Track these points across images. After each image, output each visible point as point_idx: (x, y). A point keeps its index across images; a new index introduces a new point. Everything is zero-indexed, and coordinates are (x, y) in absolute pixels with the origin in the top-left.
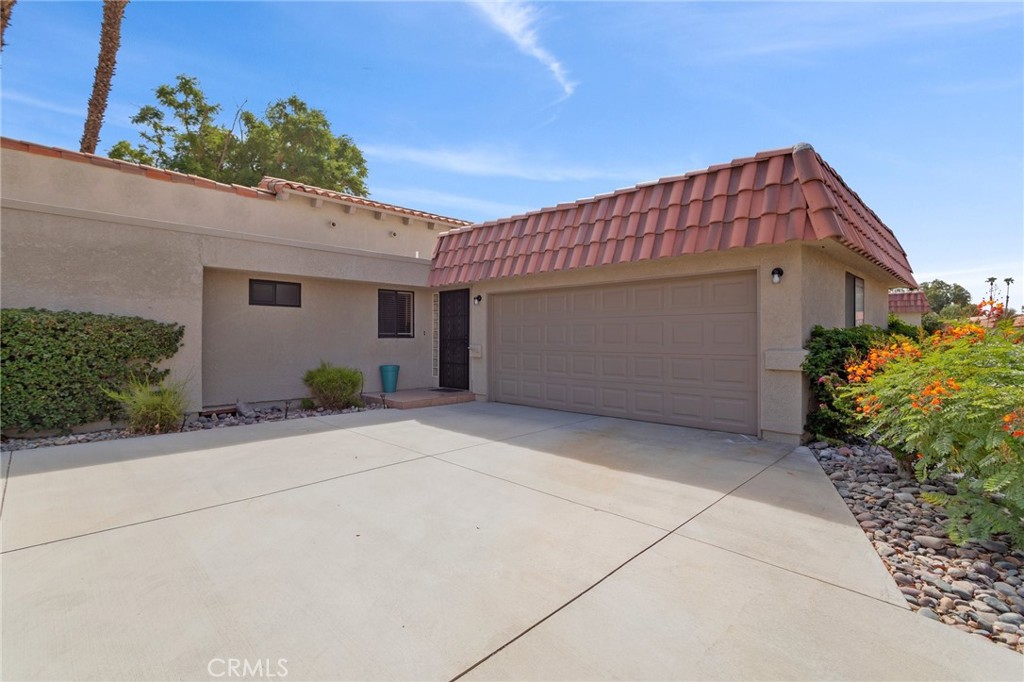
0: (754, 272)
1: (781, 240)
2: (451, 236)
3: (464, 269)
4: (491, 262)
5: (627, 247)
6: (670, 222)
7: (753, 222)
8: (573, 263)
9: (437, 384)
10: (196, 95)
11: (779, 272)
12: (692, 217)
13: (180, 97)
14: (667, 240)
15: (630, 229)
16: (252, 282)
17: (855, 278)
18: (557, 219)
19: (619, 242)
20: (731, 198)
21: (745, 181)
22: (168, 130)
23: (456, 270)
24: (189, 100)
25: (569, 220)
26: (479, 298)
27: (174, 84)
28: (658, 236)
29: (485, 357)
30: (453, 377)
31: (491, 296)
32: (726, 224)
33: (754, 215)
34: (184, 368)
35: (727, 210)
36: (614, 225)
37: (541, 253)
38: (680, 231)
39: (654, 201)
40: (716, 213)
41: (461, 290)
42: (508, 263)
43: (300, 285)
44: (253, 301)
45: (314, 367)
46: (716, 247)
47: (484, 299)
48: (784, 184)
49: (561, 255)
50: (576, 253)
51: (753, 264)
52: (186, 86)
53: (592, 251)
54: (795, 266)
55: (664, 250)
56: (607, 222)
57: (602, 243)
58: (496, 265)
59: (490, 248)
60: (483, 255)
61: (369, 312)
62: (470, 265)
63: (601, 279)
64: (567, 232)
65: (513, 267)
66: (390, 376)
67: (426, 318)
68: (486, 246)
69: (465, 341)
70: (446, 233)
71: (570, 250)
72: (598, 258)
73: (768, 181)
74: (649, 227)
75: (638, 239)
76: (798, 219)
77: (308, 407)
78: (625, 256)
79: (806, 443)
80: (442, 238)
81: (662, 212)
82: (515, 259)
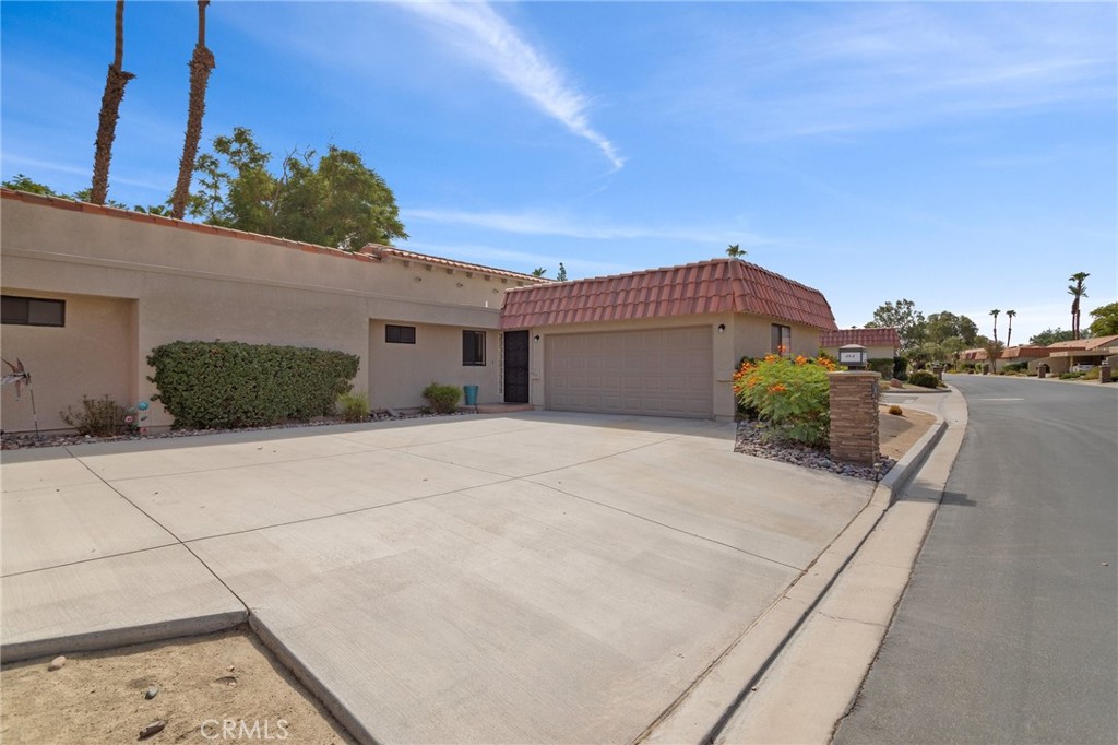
0: (710, 326)
1: (721, 310)
2: (515, 292)
3: (528, 317)
4: (549, 313)
5: (640, 309)
6: (665, 296)
7: (708, 299)
8: (606, 318)
9: (503, 401)
10: (250, 145)
11: (723, 327)
12: (677, 295)
13: (234, 146)
14: (663, 306)
15: (642, 298)
16: (387, 326)
17: (780, 327)
18: (595, 286)
19: (635, 306)
20: (698, 284)
21: (705, 275)
22: (223, 176)
23: (521, 318)
24: (242, 149)
25: (603, 288)
26: (538, 337)
27: (230, 135)
28: (658, 303)
29: (542, 379)
30: (516, 395)
31: (546, 336)
32: (695, 299)
33: (709, 295)
34: (360, 384)
35: (696, 291)
36: (632, 293)
37: (585, 309)
38: (671, 301)
39: (656, 282)
40: (689, 293)
41: (524, 331)
42: (562, 314)
43: (414, 328)
44: (388, 340)
45: (429, 385)
46: (689, 312)
47: (541, 337)
48: (724, 279)
49: (599, 312)
50: (609, 310)
51: (710, 322)
52: (241, 136)
53: (619, 310)
54: (730, 324)
55: (662, 313)
56: (628, 292)
57: (625, 305)
58: (553, 316)
59: (548, 303)
60: (542, 308)
61: (457, 346)
62: (533, 314)
63: (624, 327)
64: (602, 296)
65: (565, 317)
66: (472, 393)
67: (494, 352)
68: (544, 301)
69: (526, 368)
70: (512, 289)
71: (604, 308)
72: (622, 315)
73: (716, 277)
74: (653, 297)
75: (647, 304)
76: (730, 298)
77: (426, 412)
78: (639, 314)
79: (735, 421)
80: (508, 293)
81: (661, 288)
82: (566, 312)
